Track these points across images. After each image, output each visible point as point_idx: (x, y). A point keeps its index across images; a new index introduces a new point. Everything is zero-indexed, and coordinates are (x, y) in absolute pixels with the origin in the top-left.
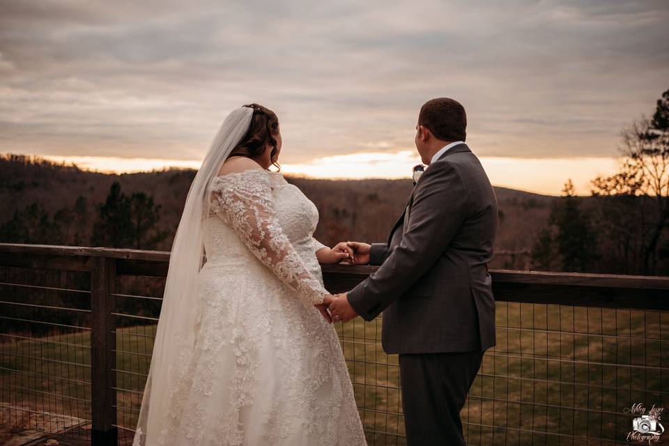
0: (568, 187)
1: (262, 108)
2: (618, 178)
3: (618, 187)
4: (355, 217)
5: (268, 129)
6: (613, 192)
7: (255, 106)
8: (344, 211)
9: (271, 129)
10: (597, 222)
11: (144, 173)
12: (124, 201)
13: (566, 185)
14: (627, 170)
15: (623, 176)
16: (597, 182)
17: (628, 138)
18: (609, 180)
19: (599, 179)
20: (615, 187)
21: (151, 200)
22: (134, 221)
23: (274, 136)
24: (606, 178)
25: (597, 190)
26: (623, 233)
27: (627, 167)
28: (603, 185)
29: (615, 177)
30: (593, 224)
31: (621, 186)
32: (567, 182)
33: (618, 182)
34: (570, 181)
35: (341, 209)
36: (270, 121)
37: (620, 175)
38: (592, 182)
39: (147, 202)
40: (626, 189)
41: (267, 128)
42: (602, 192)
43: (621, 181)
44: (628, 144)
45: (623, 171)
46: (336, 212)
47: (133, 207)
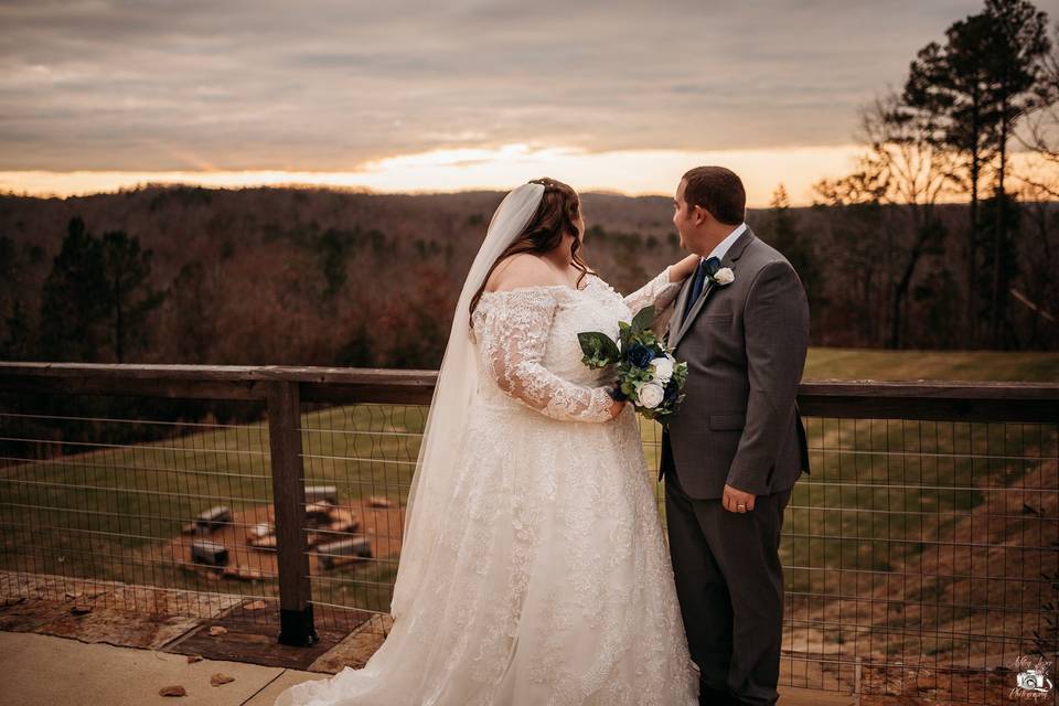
0: (780, 196)
1: (556, 183)
2: (852, 181)
3: (853, 194)
4: (450, 251)
5: (565, 213)
6: (846, 201)
7: (546, 182)
8: (433, 244)
9: (571, 213)
10: (824, 249)
11: (105, 195)
12: (91, 245)
13: (776, 194)
14: (866, 169)
15: (862, 177)
16: (822, 188)
17: (867, 121)
18: (839, 183)
19: (824, 183)
20: (848, 195)
21: (135, 242)
22: (110, 277)
23: (573, 222)
24: (835, 181)
25: (821, 200)
26: (862, 264)
27: (867, 164)
28: (830, 192)
29: (848, 180)
30: (817, 251)
31: (858, 193)
32: (777, 189)
33: (853, 187)
34: (782, 187)
35: (428, 241)
36: (567, 201)
37: (856, 177)
38: (815, 187)
39: (129, 246)
40: (866, 197)
41: (563, 210)
42: (830, 202)
43: (858, 185)
44: (868, 130)
45: (859, 171)
46: (420, 245)
47: (106, 255)
